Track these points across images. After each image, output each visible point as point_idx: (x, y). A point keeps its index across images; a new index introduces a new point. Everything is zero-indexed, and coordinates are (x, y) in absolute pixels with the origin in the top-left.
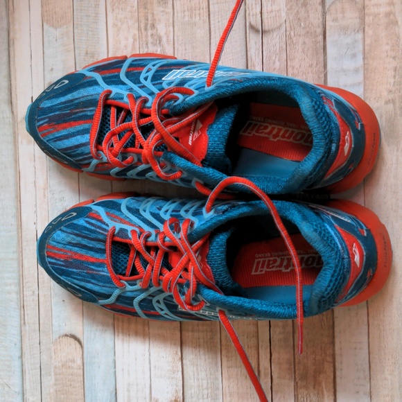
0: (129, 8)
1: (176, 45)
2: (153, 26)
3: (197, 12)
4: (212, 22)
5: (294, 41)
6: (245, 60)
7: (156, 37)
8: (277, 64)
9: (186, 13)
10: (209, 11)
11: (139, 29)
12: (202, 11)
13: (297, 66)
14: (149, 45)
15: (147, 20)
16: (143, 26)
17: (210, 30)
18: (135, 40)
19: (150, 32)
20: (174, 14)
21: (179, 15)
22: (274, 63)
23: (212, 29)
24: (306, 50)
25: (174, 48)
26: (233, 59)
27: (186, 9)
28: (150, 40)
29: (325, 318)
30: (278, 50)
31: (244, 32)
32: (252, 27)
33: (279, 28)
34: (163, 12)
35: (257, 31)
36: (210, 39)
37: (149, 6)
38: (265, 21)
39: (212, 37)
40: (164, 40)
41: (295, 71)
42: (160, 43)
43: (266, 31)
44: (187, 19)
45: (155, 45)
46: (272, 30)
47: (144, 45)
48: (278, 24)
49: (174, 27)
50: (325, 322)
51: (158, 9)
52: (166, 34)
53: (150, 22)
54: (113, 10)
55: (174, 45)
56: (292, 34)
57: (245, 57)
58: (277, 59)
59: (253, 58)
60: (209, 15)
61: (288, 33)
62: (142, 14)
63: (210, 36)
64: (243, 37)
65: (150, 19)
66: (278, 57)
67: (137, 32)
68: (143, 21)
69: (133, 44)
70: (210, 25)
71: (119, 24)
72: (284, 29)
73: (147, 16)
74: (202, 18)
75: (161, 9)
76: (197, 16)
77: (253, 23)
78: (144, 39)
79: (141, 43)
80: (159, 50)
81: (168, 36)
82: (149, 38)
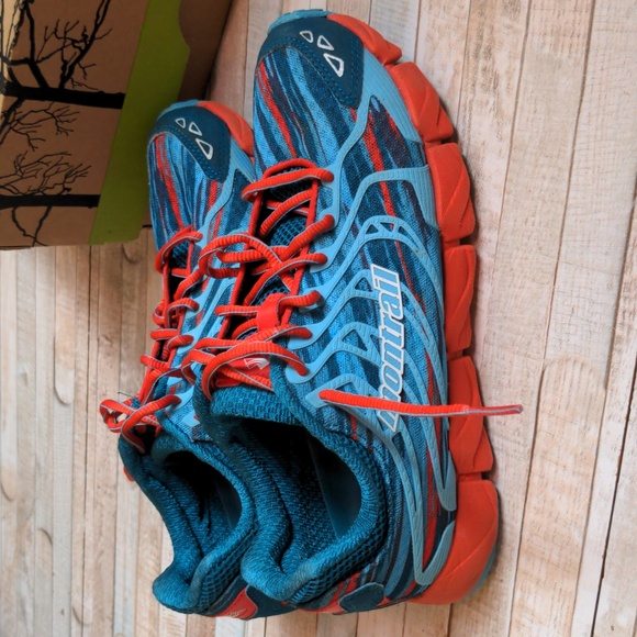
0: (455, 9)
1: (520, 100)
2: (489, 53)
3: (568, 40)
4: (590, 68)
7: (490, 75)
9: (549, 39)
10: (588, 43)
11: (466, 52)
12: (575, 40)
14: (478, 88)
15: (481, 37)
16: (472, 48)
17: (584, 83)
18: (456, 72)
19: (482, 63)
20: (526, 35)
21: (535, 40)
23: (588, 82)
25: (516, 103)
26: (614, 153)
27: (549, 30)
28: (480, 79)
34: (509, 27)
36: (581, 101)
37: (487, 12)
39: (585, 98)
40: (503, 83)
42: (495, 88)
44: (547, 50)
45: (487, 90)
47: (470, 85)
49: (522, 61)
51: (502, 20)
52: (507, 72)
53: (485, 44)
54: (430, 8)
55: (517, 97)
60: (587, 51)
62: (474, 25)
63: (582, 95)
65: (486, 37)
67: (461, 59)
68: (474, 40)
69: (453, 82)
70: (585, 72)
71: (437, 35)
73: (482, 30)
74: (574, 54)
75: (507, 21)
76: (566, 49)
78: (471, 75)
79: (465, 80)
80: (491, 102)
81: (510, 79)
82: (480, 74)
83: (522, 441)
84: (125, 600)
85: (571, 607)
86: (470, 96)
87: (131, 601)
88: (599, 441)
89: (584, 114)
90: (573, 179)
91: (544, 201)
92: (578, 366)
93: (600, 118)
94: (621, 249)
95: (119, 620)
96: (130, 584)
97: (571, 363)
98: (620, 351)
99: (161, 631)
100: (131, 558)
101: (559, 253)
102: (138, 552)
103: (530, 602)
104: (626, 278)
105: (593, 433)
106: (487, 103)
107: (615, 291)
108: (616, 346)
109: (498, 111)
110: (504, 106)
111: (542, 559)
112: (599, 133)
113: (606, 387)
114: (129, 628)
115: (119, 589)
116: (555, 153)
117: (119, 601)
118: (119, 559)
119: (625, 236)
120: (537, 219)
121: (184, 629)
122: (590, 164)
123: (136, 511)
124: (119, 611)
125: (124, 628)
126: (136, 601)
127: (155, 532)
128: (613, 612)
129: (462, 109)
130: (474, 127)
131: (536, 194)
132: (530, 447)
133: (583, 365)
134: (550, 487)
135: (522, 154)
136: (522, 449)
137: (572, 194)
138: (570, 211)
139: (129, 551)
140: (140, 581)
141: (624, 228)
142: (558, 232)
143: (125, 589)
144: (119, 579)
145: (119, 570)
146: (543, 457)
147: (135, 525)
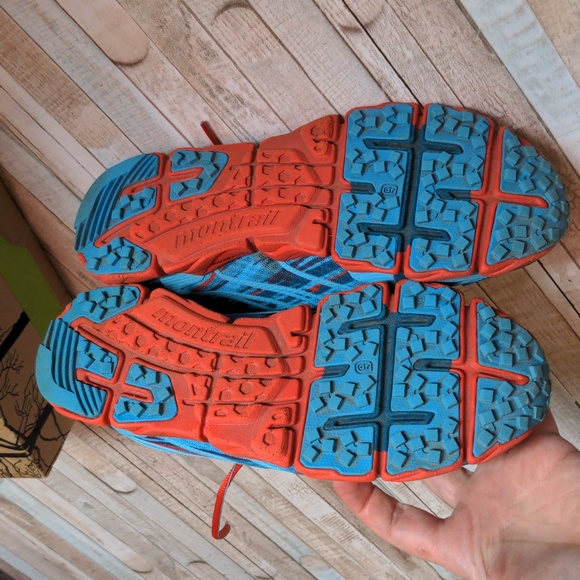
0: (174, 84)
1: (264, 96)
2: (220, 89)
3: (263, 46)
4: (290, 49)
5: (413, 17)
6: (364, 70)
7: (233, 99)
8: (409, 54)
9: (250, 54)
10: (277, 38)
11: (205, 100)
12: (267, 42)
13: (436, 44)
14: (232, 111)
15: (207, 85)
16: (207, 95)
17: (294, 58)
19: (221, 97)
20: (234, 63)
21: (242, 61)
22: (404, 55)
23: (296, 56)
24: (435, 20)
25: (264, 99)
26: (347, 76)
27: (245, 49)
28: (228, 105)
30: (399, 39)
31: (340, 40)
32: (346, 29)
33: (383, 11)
34: (219, 67)
35: (356, 30)
36: (302, 68)
37: (197, 70)
38: (358, 13)
39: (303, 65)
40: (245, 96)
41: (438, 51)
42: (242, 103)
43: (367, 25)
44: (255, 60)
45: (239, 107)
46: (375, 19)
47: (225, 113)
48: (379, 9)
49: (246, 77)
51: (211, 67)
52: (242, 89)
53: (212, 87)
54: (157, 95)
55: (261, 96)
56: (405, 10)
57: (361, 67)
58: (405, 49)
59: (373, 63)
60: (280, 42)
61: (398, 12)
62: (196, 83)
63: (300, 65)
64: (342, 45)
65: (209, 83)
66: (404, 46)
67: (205, 105)
68: (204, 89)
69: (213, 120)
70: (289, 53)
71: (177, 106)
72: (390, 10)
73: (204, 81)
74: (274, 50)
75: (215, 65)
76: (266, 50)
77: (344, 23)
78: (220, 108)
79: (220, 113)
80: (247, 110)
81: (247, 91)
82: (226, 103)
84: (285, 539)
86: (232, 118)
87: (290, 536)
89: (311, 73)
93: (322, 66)
95: (293, 552)
96: (279, 529)
99: (325, 530)
100: (267, 518)
102: (267, 511)
103: (517, 311)
106: (246, 113)
109: (257, 112)
110: (257, 106)
111: (504, 288)
112: (329, 75)
114: (304, 549)
115: (276, 539)
116: (313, 104)
117: (282, 544)
118: (260, 525)
121: (338, 515)
122: (339, 92)
123: (244, 494)
124: (288, 548)
125: (300, 552)
126: (293, 533)
127: (268, 490)
128: (563, 274)
129: (233, 129)
130: (250, 131)
135: (293, 120)
139: (261, 516)
140: (285, 522)
143: (279, 535)
144: (270, 534)
145: (265, 530)
147: (251, 500)
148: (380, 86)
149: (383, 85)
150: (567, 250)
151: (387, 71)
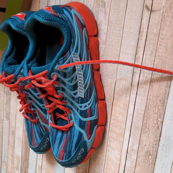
1: (111, 9)
5: (166, 20)
6: (140, 25)
7: (103, 3)
8: (155, 31)
13: (164, 34)
14: (100, 6)
18: (95, 2)
22: (154, 29)
23: (128, 4)
24: (171, 26)
25: (110, 10)
26: (134, 23)
29: (150, 167)
30: (157, 23)
31: (142, 9)
32: (147, 7)
33: (160, 10)
35: (148, 9)
36: (126, 9)
38: (154, 4)
39: (127, 8)
40: (107, 5)
41: (163, 37)
42: (104, 6)
43: (153, 11)
45: (102, 7)
46: (156, 11)
47: (98, 6)
48: (160, 8)
50: (150, 168)
52: (108, 2)
55: (110, 9)
56: (166, 15)
57: (140, 23)
58: (155, 28)
59: (144, 23)
61: (164, 14)
63: (126, 8)
64: (141, 11)
66: (156, 26)
69: (94, 5)
70: (127, 1)
72: (162, 11)
77: (148, 5)
78: (98, 3)
79: (97, 4)
80: (104, 10)
81: (108, 4)
82: (101, 3)
83: (110, 101)
84: (5, 151)
85: (122, 145)
86: (98, 9)
87: (7, 152)
88: (129, 100)
89: (127, 13)
90: (124, 30)
91: (117, 36)
92: (125, 80)
93: (131, 13)
94: (136, 48)
95: (3, 157)
96: (6, 147)
97: (123, 80)
98: (135, 76)
99: (14, 159)
100: (7, 140)
101: (120, 50)
102: (9, 138)
103: (111, 145)
104: (137, 56)
105: (128, 98)
106: (103, 10)
107: (134, 60)
108: (134, 74)
109: (105, 13)
110: (107, 11)
111: (115, 133)
112: (131, 17)
113: (131, 85)
114: (6, 159)
115: (3, 149)
116: (120, 23)
117: (3, 152)
118: (4, 140)
119: (137, 45)
120: (115, 41)
121: (21, 159)
122: (128, 26)
123: (8, 127)
124: (3, 155)
125: (4, 159)
126: (8, 152)
127: (13, 132)
128: (132, 146)
129: (96, 12)
130: (99, 17)
131: (115, 35)
132: (112, 103)
133: (126, 80)
134: (117, 113)
135: (111, 24)
136: (110, 103)
137: (123, 34)
138: (123, 39)
139: (6, 138)
140: (9, 146)
141: (137, 43)
142: (120, 45)
143: (5, 148)
144: (3, 146)
145: (3, 143)
146: (115, 105)
147: (8, 130)
148: (139, 34)
149: (140, 34)
150: (140, 139)
151: (145, 31)
